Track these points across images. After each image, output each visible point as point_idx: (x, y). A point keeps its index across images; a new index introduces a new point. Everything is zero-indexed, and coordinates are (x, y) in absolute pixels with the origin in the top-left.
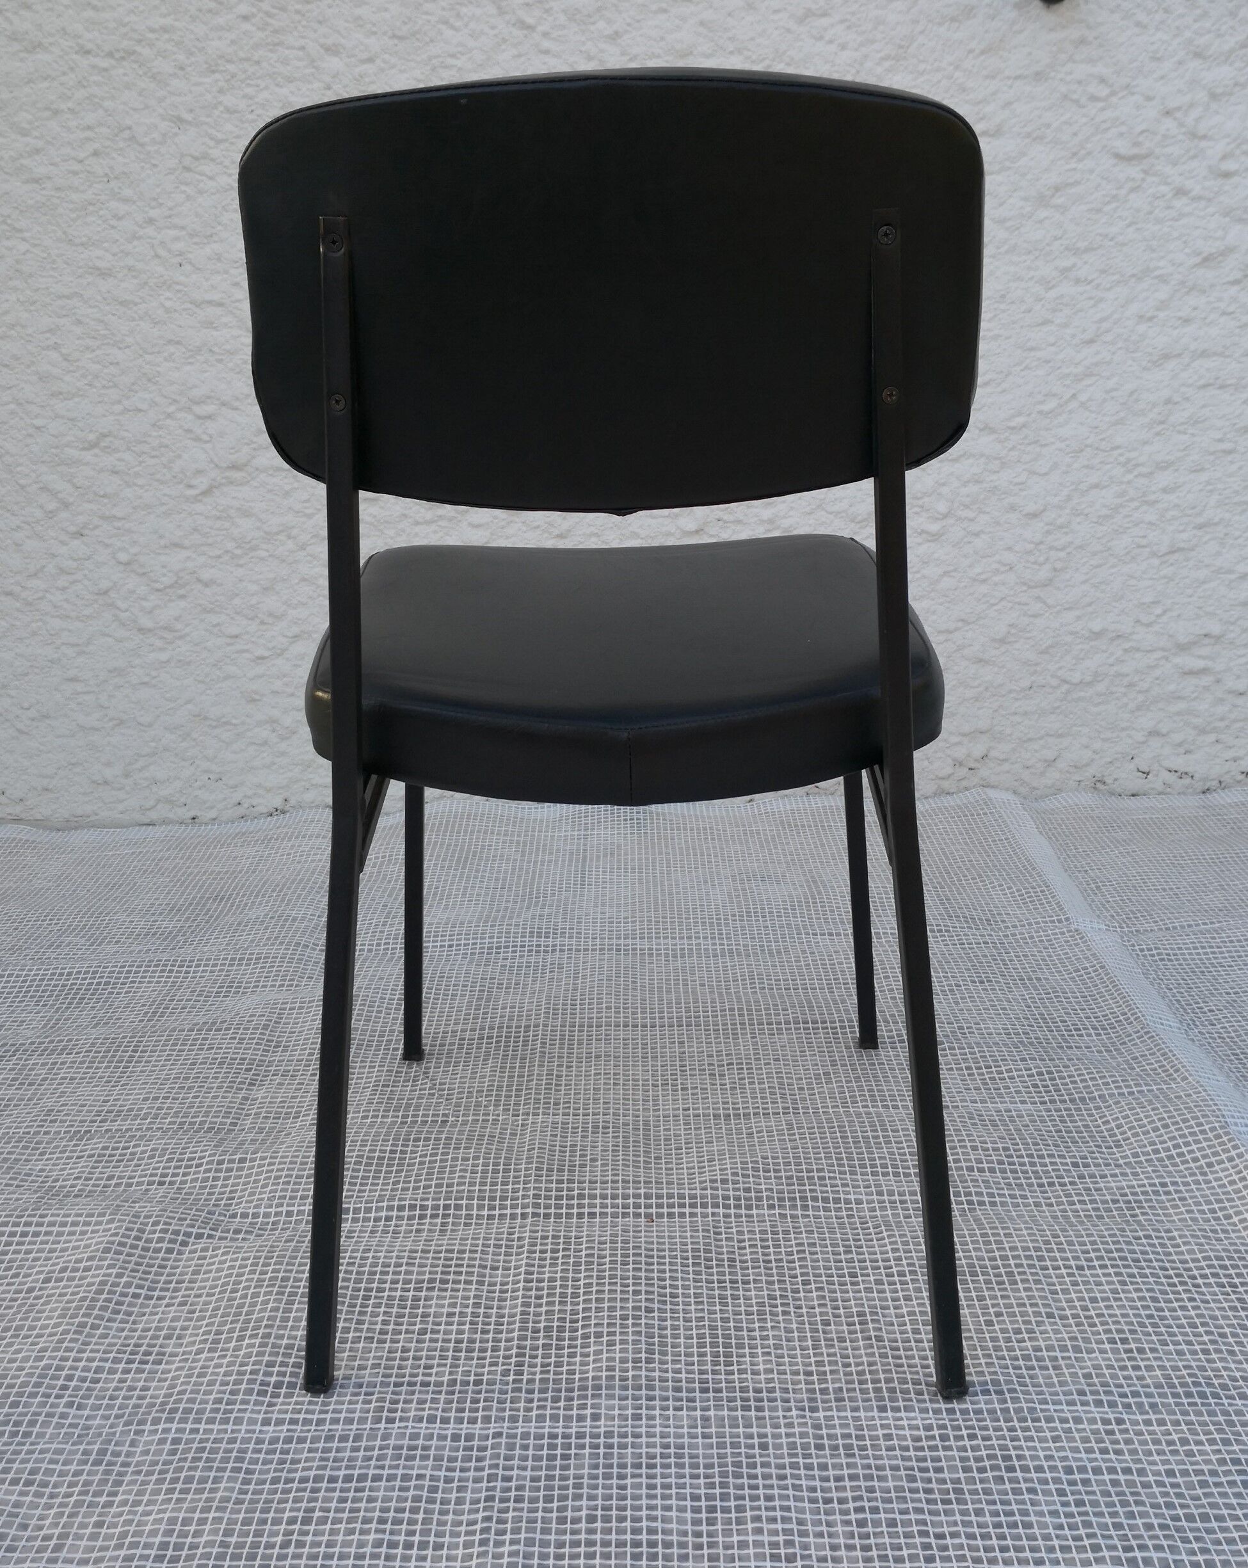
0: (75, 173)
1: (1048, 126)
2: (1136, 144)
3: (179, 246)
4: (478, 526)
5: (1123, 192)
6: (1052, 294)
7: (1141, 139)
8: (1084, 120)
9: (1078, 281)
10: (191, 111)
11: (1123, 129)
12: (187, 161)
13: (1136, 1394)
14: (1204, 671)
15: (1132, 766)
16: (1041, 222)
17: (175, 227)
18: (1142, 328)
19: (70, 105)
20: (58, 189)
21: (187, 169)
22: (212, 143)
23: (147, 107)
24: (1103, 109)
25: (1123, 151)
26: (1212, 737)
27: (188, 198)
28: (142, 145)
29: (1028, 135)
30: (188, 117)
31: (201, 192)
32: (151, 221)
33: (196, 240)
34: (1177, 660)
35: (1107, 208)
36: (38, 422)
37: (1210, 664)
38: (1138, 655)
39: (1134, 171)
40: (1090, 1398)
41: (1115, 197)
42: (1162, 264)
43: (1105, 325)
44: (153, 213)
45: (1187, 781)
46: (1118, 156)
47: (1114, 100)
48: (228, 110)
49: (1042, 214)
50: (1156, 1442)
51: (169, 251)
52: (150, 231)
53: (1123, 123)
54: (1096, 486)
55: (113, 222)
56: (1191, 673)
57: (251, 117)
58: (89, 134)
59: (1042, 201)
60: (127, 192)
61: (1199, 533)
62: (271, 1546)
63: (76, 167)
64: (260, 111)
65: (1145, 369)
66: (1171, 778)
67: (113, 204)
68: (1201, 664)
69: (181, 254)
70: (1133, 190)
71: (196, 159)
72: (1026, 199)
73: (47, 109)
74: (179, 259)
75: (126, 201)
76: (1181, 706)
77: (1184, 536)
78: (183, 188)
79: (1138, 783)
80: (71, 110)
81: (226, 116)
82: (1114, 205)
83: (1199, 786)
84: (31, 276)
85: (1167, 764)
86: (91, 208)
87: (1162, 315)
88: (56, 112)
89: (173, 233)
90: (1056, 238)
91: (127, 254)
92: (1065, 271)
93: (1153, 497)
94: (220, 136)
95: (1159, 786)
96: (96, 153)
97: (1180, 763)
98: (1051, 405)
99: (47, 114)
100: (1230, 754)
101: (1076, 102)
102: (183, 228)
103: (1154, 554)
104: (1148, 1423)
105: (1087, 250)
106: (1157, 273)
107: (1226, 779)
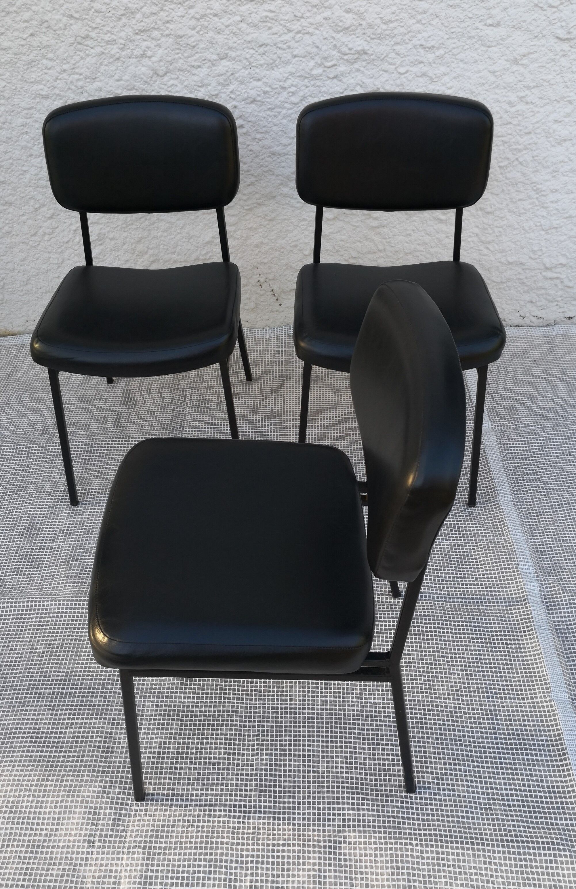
0: (23, 46)
1: (525, 21)
2: (569, 33)
3: (80, 83)
4: (233, 215)
5: (558, 57)
6: (513, 110)
7: (572, 30)
8: (544, 18)
9: (527, 103)
10: (78, 12)
11: (563, 24)
12: (79, 39)
13: (466, 696)
14: (557, 278)
15: (518, 314)
16: (513, 73)
17: (77, 74)
18: (555, 126)
19: (14, 9)
20: (16, 54)
21: (80, 43)
22: (90, 29)
23: (54, 9)
24: (555, 12)
25: (561, 36)
26: (556, 303)
27: (82, 58)
28: (55, 31)
29: (514, 26)
30: (76, 15)
31: (88, 55)
32: (64, 71)
33: (88, 80)
34: (544, 274)
35: (548, 66)
36: (24, 168)
37: (559, 275)
38: (527, 271)
39: (565, 46)
40: (451, 697)
41: (553, 60)
42: (570, 94)
43: (537, 125)
44: (65, 67)
45: (541, 320)
46: (558, 38)
47: (561, 7)
48: (97, 11)
49: (515, 68)
50: (470, 718)
51: (76, 86)
52: (65, 75)
53: (564, 20)
54: (520, 200)
55: (45, 71)
56: (551, 279)
57: (109, 15)
58: (26, 24)
59: (515, 62)
60: (50, 55)
61: (565, 220)
62: (192, 753)
63: (23, 42)
64: (113, 12)
65: (553, 146)
66: (534, 319)
67: (45, 61)
68: (555, 275)
69: (82, 87)
70: (564, 56)
71: (84, 38)
72: (507, 61)
73: (3, 11)
74: (81, 90)
75: (51, 60)
76: (543, 291)
77: (558, 222)
78: (78, 53)
79: (520, 321)
80: (16, 12)
81: (96, 14)
82: (553, 63)
83: (545, 323)
84: (9, 98)
85: (533, 314)
86: (33, 64)
87: (566, 120)
88: (8, 13)
89: (76, 77)
90: (520, 81)
91: (55, 88)
92: (521, 98)
93: (546, 205)
94: (94, 25)
95: (528, 323)
96: (32, 35)
97: (539, 314)
98: (505, 163)
99: (4, 14)
100: (562, 310)
101: (541, 8)
102: (81, 74)
103: (543, 230)
104: (469, 709)
105: (534, 87)
106: (568, 99)
107: (558, 320)
